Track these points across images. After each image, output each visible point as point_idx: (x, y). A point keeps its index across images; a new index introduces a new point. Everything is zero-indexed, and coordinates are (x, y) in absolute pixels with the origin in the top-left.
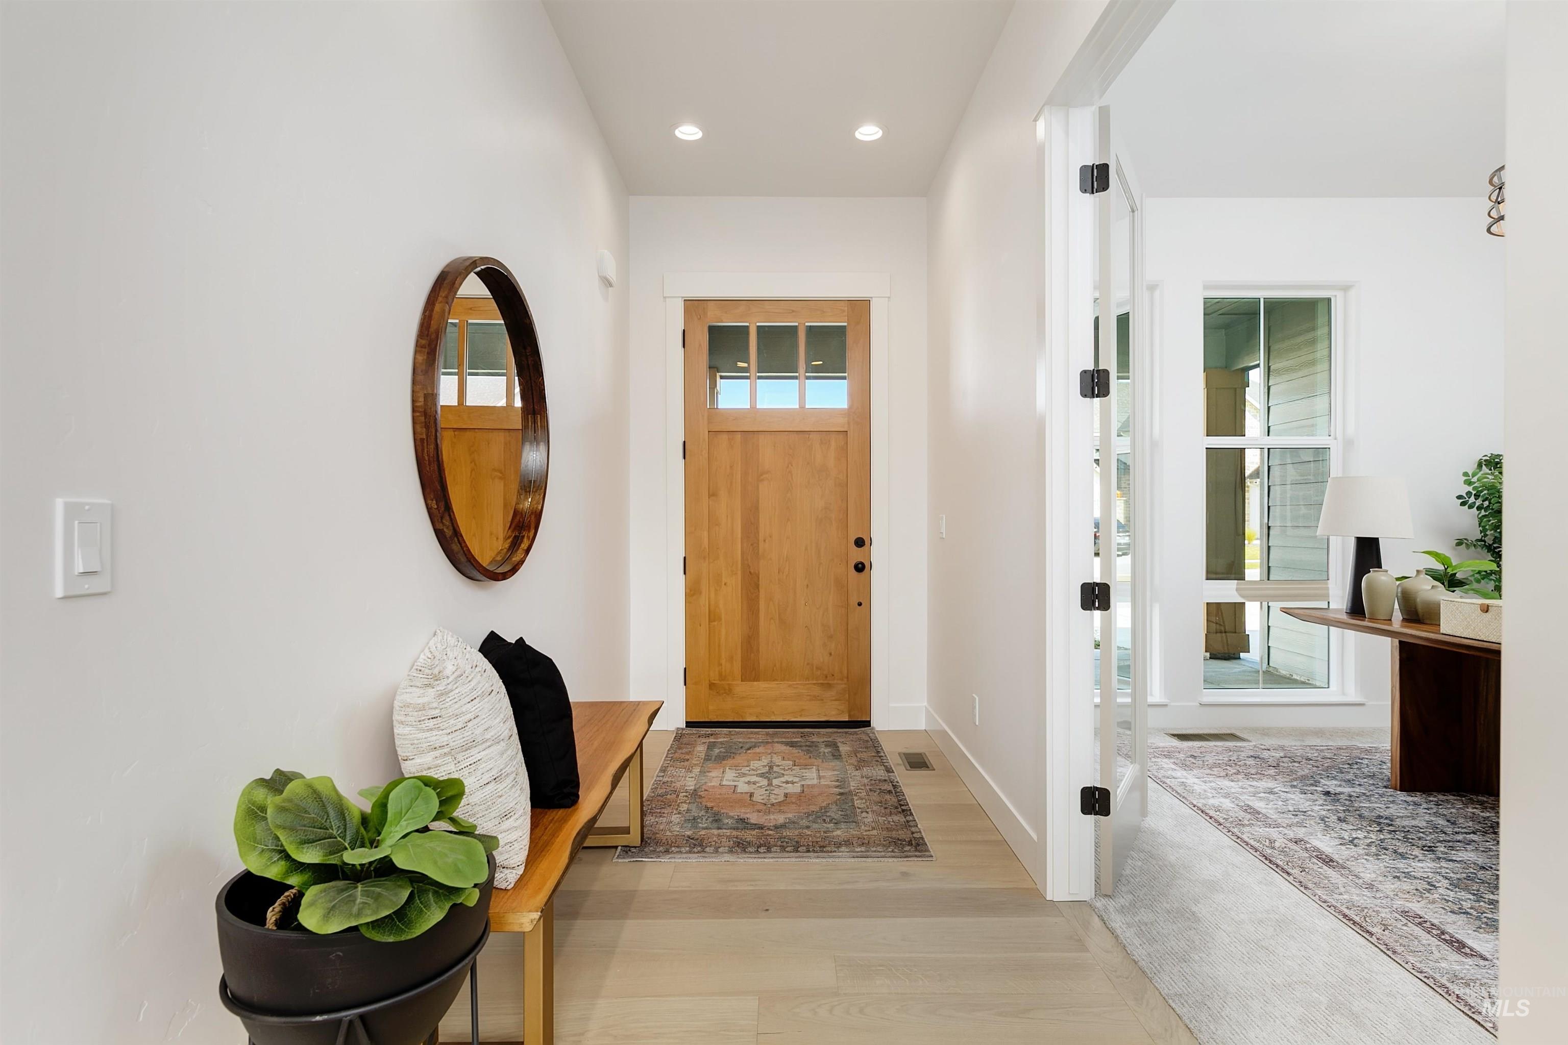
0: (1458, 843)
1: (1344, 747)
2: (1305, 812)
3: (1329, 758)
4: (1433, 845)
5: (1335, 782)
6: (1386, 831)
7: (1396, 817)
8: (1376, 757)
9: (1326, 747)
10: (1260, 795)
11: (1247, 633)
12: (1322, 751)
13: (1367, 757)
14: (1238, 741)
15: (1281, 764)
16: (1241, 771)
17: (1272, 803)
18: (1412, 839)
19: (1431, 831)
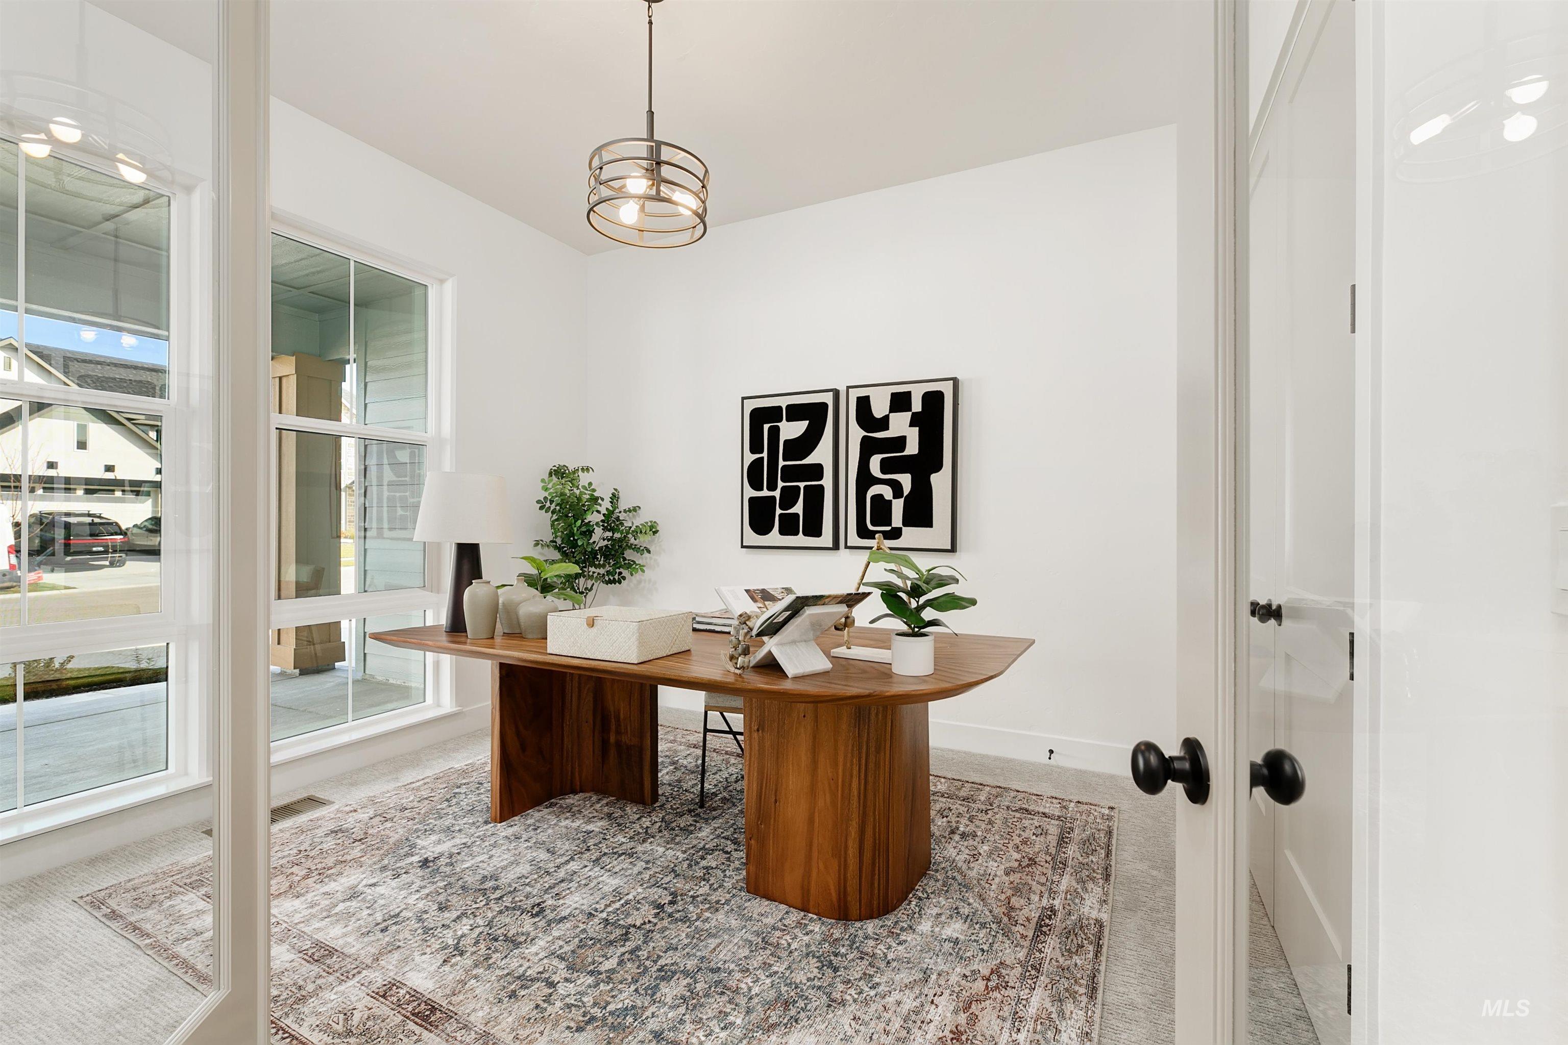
0: (563, 885)
1: (441, 775)
2: (397, 915)
3: (426, 799)
4: (541, 900)
5: (434, 838)
6: (492, 902)
7: (500, 870)
8: (474, 778)
9: (422, 782)
10: (337, 910)
11: (342, 640)
12: (418, 789)
13: (464, 781)
14: (315, 808)
15: (370, 831)
16: (314, 868)
17: (353, 919)
18: (520, 901)
19: (536, 876)
